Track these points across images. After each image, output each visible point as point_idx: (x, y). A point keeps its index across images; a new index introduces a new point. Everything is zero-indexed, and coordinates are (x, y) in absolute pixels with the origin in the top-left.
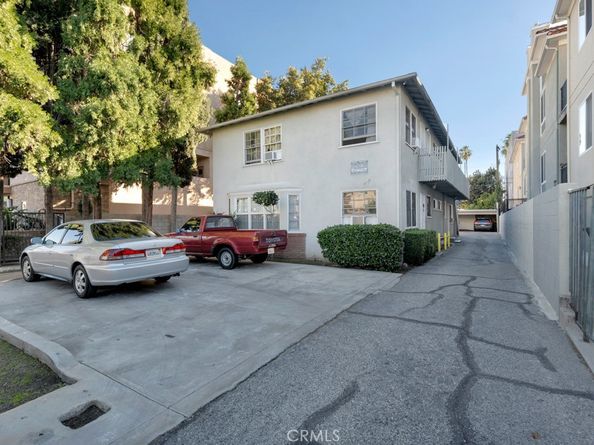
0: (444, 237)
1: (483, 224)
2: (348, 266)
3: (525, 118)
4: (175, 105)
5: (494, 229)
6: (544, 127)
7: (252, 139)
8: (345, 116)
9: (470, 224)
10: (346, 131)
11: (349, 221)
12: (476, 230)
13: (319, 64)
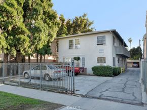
0: (123, 69)
1: (135, 65)
2: (100, 76)
4: (52, 33)
5: (139, 67)
7: (71, 42)
8: (98, 38)
9: (131, 65)
10: (98, 41)
11: (99, 65)
12: (133, 67)
13: (85, 15)
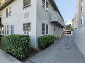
3: (77, 13)
5: (70, 33)
6: (81, 13)
9: (66, 33)
10: (24, 4)
